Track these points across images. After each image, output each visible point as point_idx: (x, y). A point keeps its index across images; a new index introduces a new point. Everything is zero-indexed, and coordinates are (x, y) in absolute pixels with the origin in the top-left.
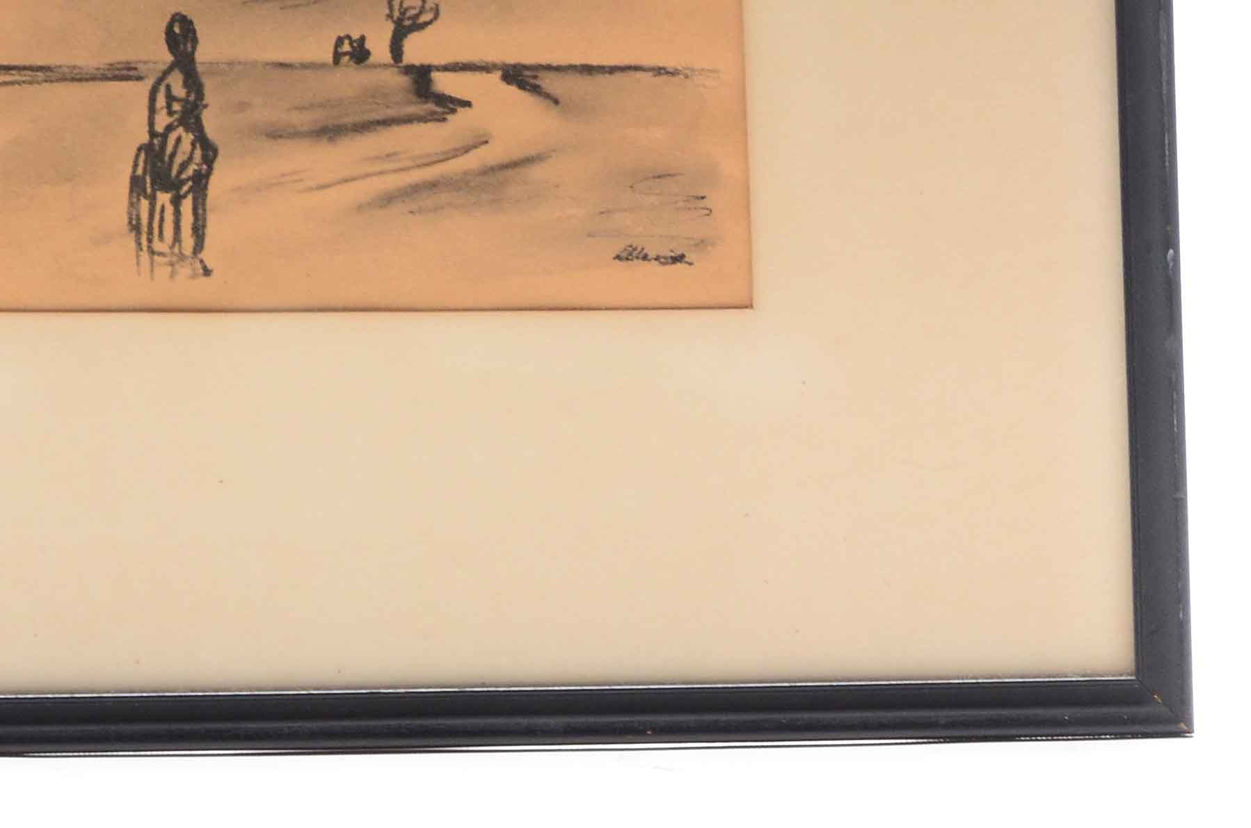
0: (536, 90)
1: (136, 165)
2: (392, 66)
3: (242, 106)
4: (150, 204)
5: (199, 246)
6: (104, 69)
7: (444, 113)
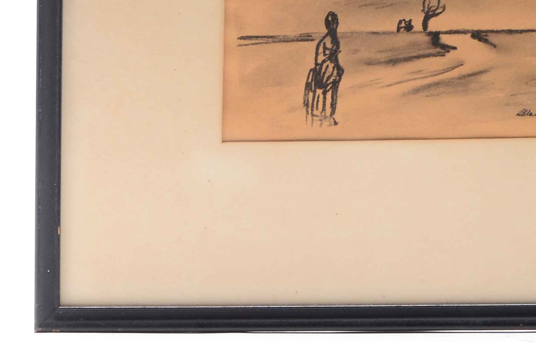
0: (486, 41)
1: (308, 78)
2: (423, 32)
3: (356, 51)
4: (313, 94)
5: (333, 112)
6: (298, 37)
7: (444, 52)
